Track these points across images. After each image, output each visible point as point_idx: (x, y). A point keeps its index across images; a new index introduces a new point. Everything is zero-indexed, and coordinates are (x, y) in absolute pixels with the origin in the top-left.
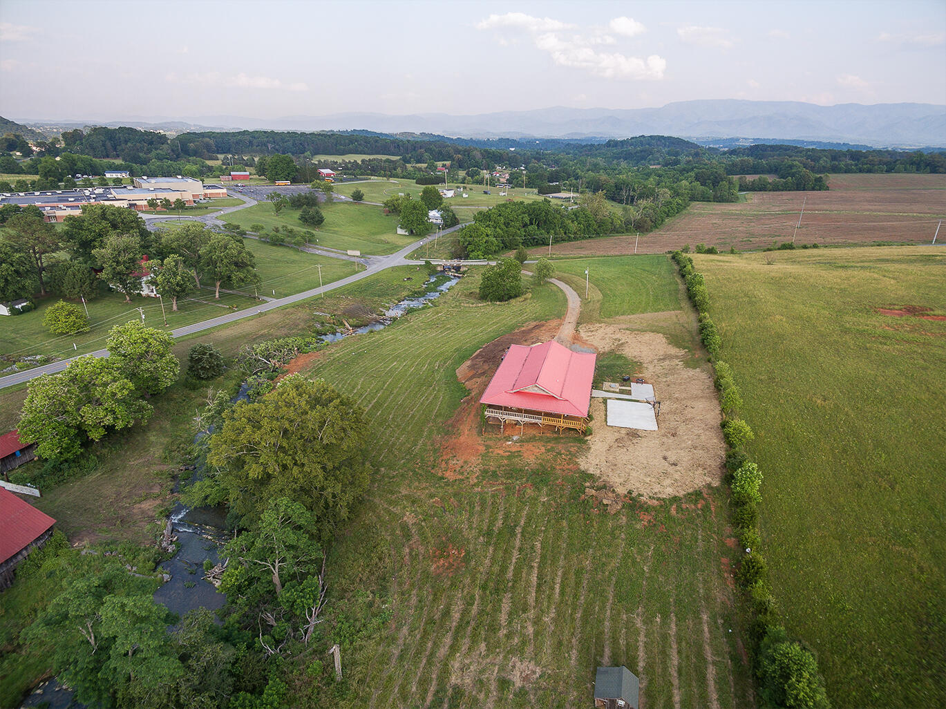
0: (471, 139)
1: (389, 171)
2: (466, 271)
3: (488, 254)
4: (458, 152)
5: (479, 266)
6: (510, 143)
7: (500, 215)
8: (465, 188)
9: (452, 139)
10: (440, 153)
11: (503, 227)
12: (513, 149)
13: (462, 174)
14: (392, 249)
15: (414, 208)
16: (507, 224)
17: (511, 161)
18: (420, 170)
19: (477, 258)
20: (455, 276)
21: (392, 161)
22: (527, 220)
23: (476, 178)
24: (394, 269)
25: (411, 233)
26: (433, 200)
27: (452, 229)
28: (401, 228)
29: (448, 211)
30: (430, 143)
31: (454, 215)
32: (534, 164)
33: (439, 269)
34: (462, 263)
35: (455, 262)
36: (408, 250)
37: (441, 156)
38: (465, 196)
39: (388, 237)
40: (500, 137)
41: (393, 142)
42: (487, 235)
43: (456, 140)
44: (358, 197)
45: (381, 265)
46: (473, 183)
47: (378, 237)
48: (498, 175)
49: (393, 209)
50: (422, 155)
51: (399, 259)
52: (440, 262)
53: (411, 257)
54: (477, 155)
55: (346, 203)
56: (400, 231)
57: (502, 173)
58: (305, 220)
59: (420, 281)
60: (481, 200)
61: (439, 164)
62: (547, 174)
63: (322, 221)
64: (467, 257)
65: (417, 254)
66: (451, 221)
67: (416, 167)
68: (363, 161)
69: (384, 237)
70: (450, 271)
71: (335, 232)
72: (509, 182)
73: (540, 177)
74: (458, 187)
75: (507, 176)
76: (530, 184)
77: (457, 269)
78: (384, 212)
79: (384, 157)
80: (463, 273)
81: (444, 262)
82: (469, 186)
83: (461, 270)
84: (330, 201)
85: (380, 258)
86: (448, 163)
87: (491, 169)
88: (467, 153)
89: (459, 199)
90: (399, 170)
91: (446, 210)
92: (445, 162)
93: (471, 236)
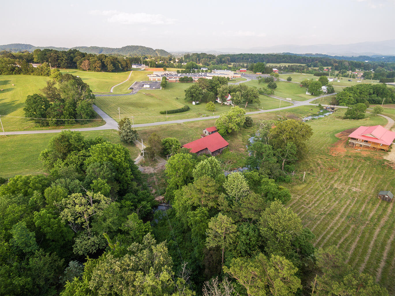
0: (343, 56)
1: (300, 70)
2: (337, 110)
3: (349, 104)
4: (336, 62)
5: (343, 109)
6: (365, 58)
7: (358, 89)
8: (338, 78)
9: (332, 56)
10: (326, 62)
11: (358, 94)
12: (367, 61)
13: (337, 72)
14: (304, 99)
15: (316, 84)
16: (361, 93)
17: (365, 67)
18: (315, 70)
19: (343, 105)
20: (331, 111)
21: (301, 66)
22: (372, 91)
23: (344, 74)
24: (305, 106)
25: (312, 94)
26: (324, 82)
27: (331, 94)
28: (308, 92)
29: (331, 86)
30: (321, 58)
31: (333, 88)
32: (378, 68)
33: (324, 108)
34: (335, 106)
35: (332, 106)
36: (311, 100)
37: (327, 64)
38: (338, 81)
39: (302, 95)
40: (360, 55)
41: (303, 58)
42: (350, 97)
43: (334, 57)
44: (289, 80)
45: (299, 104)
46: (343, 76)
47: (298, 95)
48: (356, 73)
49: (305, 85)
50: (317, 64)
51: (307, 103)
52: (325, 105)
53: (312, 103)
54: (347, 64)
55: (284, 82)
56: (307, 93)
57: (360, 73)
58: (269, 86)
59: (316, 111)
60: (347, 84)
61: (325, 68)
62: (387, 73)
63: (276, 87)
64: (338, 105)
65: (316, 102)
66: (331, 91)
67: (313, 69)
68: (289, 66)
69: (300, 95)
70: (329, 109)
71: (280, 92)
72: (363, 76)
73: (383, 75)
74: (335, 78)
75: (362, 74)
76: (375, 78)
77: (333, 109)
78: (300, 86)
79: (299, 64)
80: (336, 110)
81: (327, 106)
82: (341, 78)
83: (335, 109)
84: (278, 80)
85: (299, 102)
86: (330, 67)
87: (353, 70)
88: (341, 63)
89: (335, 83)
90: (305, 70)
91: (330, 86)
92: (328, 67)
93: (342, 96)
